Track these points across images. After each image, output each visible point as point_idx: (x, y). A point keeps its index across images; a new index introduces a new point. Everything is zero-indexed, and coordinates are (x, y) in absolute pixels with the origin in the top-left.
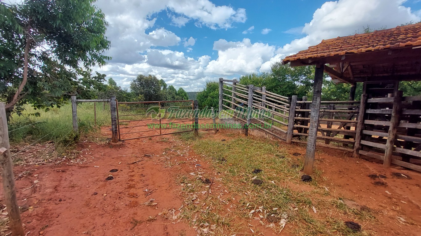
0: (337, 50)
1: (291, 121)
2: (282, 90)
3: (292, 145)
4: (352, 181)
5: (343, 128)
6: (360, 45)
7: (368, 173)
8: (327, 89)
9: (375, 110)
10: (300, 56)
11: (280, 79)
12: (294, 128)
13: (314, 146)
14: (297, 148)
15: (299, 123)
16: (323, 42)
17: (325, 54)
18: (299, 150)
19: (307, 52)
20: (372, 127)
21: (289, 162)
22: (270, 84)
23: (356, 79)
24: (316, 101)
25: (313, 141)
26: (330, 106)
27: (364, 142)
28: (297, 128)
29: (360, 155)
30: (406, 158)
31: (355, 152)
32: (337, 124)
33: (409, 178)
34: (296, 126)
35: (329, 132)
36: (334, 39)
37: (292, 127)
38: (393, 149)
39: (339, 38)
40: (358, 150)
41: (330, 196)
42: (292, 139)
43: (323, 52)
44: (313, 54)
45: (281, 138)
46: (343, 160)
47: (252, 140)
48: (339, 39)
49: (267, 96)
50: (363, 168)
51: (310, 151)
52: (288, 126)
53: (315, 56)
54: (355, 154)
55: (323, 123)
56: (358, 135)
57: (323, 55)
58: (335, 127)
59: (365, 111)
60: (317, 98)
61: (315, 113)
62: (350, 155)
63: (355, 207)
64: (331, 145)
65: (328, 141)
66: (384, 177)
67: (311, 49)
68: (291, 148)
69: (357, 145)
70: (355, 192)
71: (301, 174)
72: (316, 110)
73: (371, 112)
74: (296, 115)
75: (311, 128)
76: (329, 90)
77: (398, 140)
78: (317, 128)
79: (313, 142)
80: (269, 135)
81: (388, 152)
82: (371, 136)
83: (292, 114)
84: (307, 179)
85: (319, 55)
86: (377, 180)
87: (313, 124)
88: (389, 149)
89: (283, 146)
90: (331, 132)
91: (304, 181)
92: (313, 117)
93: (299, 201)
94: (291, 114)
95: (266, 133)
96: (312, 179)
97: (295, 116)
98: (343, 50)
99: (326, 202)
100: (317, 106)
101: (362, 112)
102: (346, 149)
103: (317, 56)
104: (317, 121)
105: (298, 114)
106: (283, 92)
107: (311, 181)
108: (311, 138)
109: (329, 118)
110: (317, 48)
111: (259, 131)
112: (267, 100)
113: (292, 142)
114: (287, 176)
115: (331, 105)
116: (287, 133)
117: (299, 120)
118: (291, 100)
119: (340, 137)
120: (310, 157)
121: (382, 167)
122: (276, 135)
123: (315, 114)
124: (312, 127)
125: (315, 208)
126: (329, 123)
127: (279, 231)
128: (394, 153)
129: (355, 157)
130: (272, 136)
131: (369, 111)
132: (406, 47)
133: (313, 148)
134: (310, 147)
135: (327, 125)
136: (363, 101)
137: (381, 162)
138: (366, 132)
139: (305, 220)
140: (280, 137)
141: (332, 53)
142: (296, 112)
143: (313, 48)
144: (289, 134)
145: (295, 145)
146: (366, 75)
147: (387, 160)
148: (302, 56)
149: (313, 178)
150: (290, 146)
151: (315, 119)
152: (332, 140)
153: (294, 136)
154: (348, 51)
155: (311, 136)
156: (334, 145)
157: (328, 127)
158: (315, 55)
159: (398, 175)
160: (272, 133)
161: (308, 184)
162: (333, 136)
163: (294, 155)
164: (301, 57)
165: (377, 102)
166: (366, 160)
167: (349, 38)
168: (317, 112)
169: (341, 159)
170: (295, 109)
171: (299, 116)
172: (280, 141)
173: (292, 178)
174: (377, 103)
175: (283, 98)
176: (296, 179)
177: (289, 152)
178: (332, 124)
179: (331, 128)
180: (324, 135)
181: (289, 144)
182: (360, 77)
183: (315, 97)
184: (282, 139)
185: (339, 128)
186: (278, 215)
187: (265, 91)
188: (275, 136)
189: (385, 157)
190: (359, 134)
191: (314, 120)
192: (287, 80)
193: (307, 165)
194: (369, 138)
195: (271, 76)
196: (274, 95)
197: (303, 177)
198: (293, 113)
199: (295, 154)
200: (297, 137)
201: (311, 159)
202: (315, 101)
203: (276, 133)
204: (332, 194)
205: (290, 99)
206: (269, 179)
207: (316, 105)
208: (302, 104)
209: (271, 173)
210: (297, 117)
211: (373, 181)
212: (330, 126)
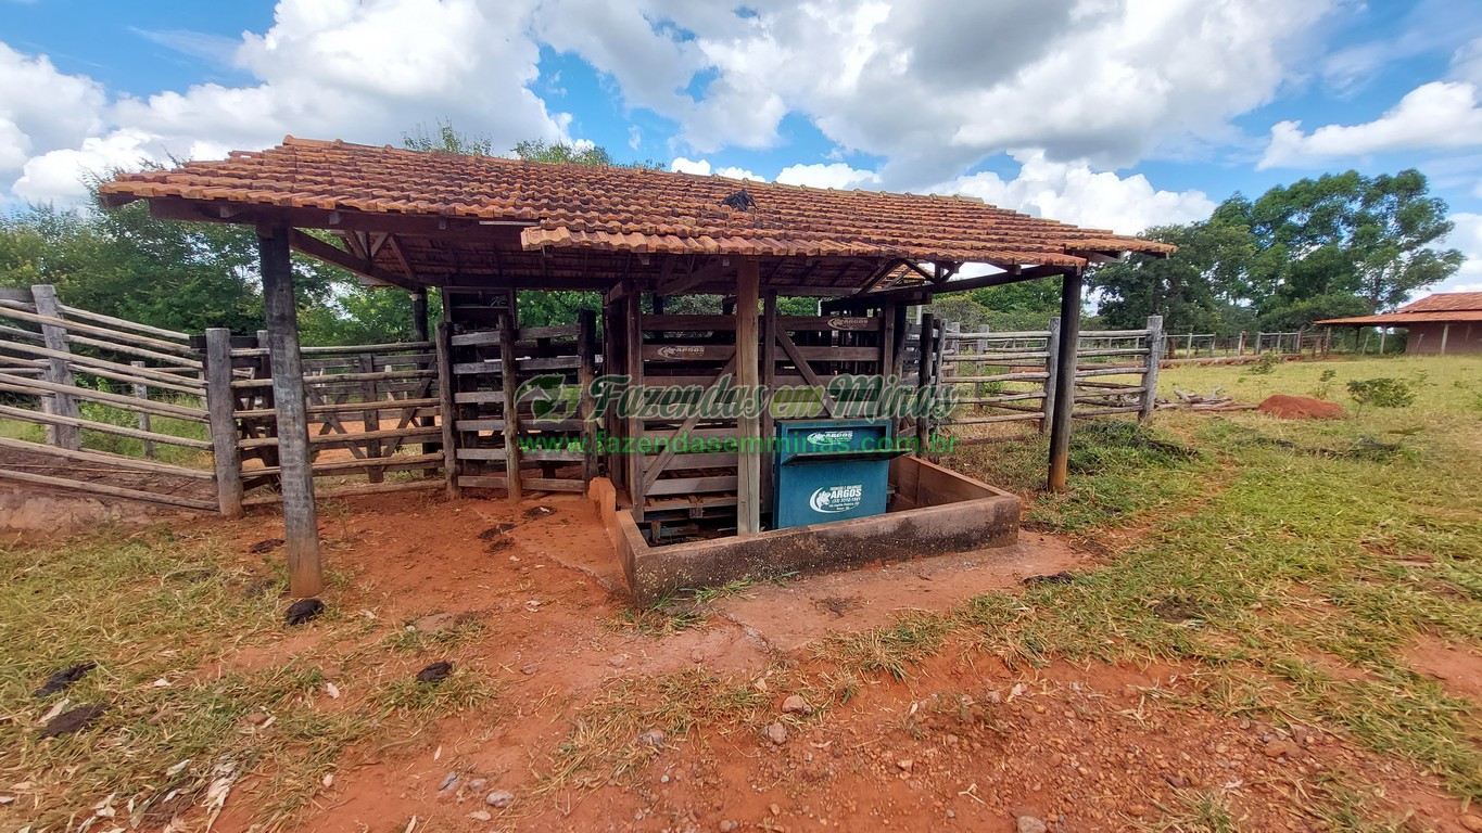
0: (317, 188)
1: (224, 429)
2: (174, 300)
3: (246, 518)
4: (439, 564)
5: (411, 425)
6: (382, 187)
7: (479, 531)
8: (363, 300)
9: (471, 365)
10: (184, 182)
11: (155, 248)
12: (244, 454)
13: (306, 498)
14: (267, 525)
15: (262, 431)
16: (290, 146)
17: (275, 197)
18: (275, 528)
19: (214, 174)
20: (474, 411)
21: (235, 585)
22: (97, 270)
23: (421, 279)
24: (284, 349)
25: (299, 484)
26: (361, 360)
27: (466, 454)
28: (258, 452)
29: (463, 488)
30: (550, 469)
31: (449, 484)
32: (393, 416)
33: (553, 511)
34: (249, 443)
35: (374, 445)
36: (325, 143)
37: (230, 449)
38: (520, 454)
39: (339, 146)
40: (454, 478)
41: (379, 631)
42: (243, 498)
43: (270, 188)
44: (235, 187)
45: (192, 504)
46: (423, 517)
47: (20, 555)
48: (339, 149)
49: (69, 332)
50: (470, 521)
51: (298, 520)
52: (212, 448)
53: (241, 198)
54: (451, 492)
55: (350, 418)
56: (446, 438)
57: (267, 198)
58: (389, 425)
59: (451, 369)
60: (286, 341)
61: (288, 390)
62: (438, 495)
63: (441, 627)
64: (389, 482)
65: (376, 473)
66: (509, 527)
67: (235, 168)
68: (243, 529)
69: (449, 465)
70: (445, 588)
71: (282, 606)
72: (289, 380)
73: (464, 372)
74: (244, 400)
75: (286, 442)
76: (372, 304)
77: (530, 432)
78: (304, 437)
79: (300, 487)
80: (127, 505)
81: (511, 465)
82: (477, 432)
83: (225, 402)
84: (305, 612)
85: (254, 195)
86: (496, 538)
87: (290, 428)
88: (512, 456)
89: (207, 533)
90: (379, 441)
91: (294, 623)
92: (283, 406)
93: (279, 691)
94: (214, 401)
95: (106, 499)
96: (322, 605)
97: (240, 407)
98: (332, 194)
99: (370, 649)
100: (291, 365)
101: (445, 374)
102: (434, 483)
103: (247, 197)
104: (302, 414)
105: (252, 399)
106: (182, 309)
107: (321, 612)
108: (291, 476)
109: (366, 399)
110: (261, 164)
111: (59, 498)
112: (75, 348)
113: (244, 507)
114: (229, 636)
115: (362, 356)
116: (215, 478)
117: (260, 418)
118: (206, 346)
119: (413, 451)
120: (303, 539)
121: (508, 505)
122: (166, 498)
123: (286, 393)
124: (287, 439)
125: (334, 685)
126: (370, 416)
127: (206, 827)
128: (524, 466)
129: (452, 498)
130: (143, 507)
131: (462, 369)
132: (469, 218)
133: (306, 506)
134: (297, 506)
135: (363, 423)
136: (442, 343)
137: (501, 493)
138: (465, 425)
139: (302, 735)
140: (185, 503)
141: (298, 199)
142: (237, 393)
143: (244, 162)
144: (227, 478)
145: (261, 515)
146: (445, 270)
147: (513, 484)
148: (192, 184)
149: (326, 602)
150: (237, 524)
151: (292, 410)
152: (387, 467)
153: (249, 484)
154: (342, 202)
155: (291, 468)
156: (399, 479)
157: (369, 427)
158: (241, 193)
159: (534, 513)
160: (138, 494)
161: (311, 625)
162: (388, 453)
163: (254, 552)
164: (185, 190)
165: (471, 343)
166: (479, 497)
167: (368, 153)
168: (293, 385)
169: (416, 515)
170: (228, 379)
171: (258, 406)
172: (190, 515)
173: (250, 631)
174: (474, 346)
175: (169, 339)
176: (266, 629)
177: (233, 550)
178: (378, 419)
179: (378, 429)
180: (359, 455)
181: (233, 517)
182: (433, 273)
183: (275, 335)
184: (199, 505)
185: (402, 425)
186: (197, 779)
187: (57, 308)
188: (159, 502)
189: (508, 480)
190: (449, 434)
191: (290, 413)
192: (197, 258)
193: (298, 566)
194: (474, 440)
195: (100, 231)
196: (113, 327)
197: (289, 611)
198: (224, 396)
199: (262, 548)
200: (267, 485)
201: (307, 546)
202: (279, 348)
203: (160, 488)
204: (386, 622)
205: (200, 343)
206: (142, 679)
207: (284, 362)
208: (259, 359)
209: (147, 656)
210: (250, 408)
211: (487, 546)
212: (374, 423)
